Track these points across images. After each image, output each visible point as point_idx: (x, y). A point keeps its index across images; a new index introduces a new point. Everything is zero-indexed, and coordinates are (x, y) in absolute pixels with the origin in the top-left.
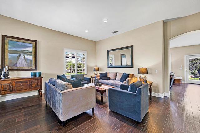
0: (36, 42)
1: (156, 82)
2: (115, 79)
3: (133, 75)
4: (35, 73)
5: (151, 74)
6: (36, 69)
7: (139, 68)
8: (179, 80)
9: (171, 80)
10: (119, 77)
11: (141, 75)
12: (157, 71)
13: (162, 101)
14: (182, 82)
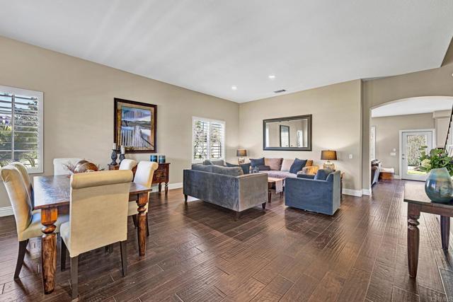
0: (155, 106)
1: (349, 173)
2: (280, 170)
3: (312, 162)
4: (156, 157)
5: (342, 160)
6: (155, 151)
7: (322, 152)
8: (390, 174)
9: (373, 171)
10: (286, 166)
11: (326, 162)
12: (351, 157)
13: (358, 201)
14: (396, 177)
